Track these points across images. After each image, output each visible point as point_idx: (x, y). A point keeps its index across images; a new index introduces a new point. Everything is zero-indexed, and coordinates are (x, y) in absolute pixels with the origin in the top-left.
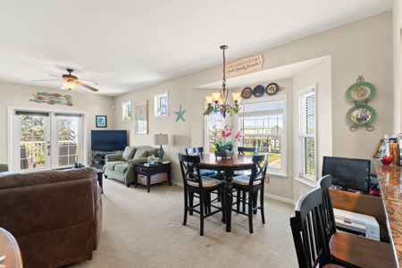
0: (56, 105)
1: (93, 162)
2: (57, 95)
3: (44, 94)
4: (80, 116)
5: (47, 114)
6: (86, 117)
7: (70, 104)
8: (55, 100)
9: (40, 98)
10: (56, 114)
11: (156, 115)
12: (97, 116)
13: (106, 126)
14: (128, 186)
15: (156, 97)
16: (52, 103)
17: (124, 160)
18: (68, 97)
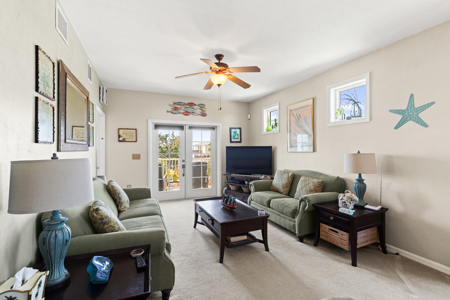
0: (191, 116)
1: (229, 189)
2: (191, 104)
3: (179, 103)
4: (213, 128)
5: (181, 127)
6: (220, 131)
7: (204, 115)
8: (190, 110)
9: (176, 109)
10: (190, 128)
11: (332, 120)
12: (231, 129)
13: (240, 142)
14: (301, 239)
15: (332, 90)
16: (187, 113)
17: (277, 191)
18: (202, 106)
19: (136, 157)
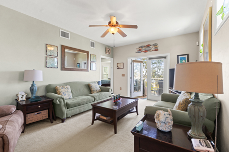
2: (148, 46)
3: (142, 47)
4: (165, 57)
6: (168, 58)
7: (156, 50)
8: (147, 49)
12: (178, 56)
16: (146, 51)
18: (155, 45)
19: (123, 75)
